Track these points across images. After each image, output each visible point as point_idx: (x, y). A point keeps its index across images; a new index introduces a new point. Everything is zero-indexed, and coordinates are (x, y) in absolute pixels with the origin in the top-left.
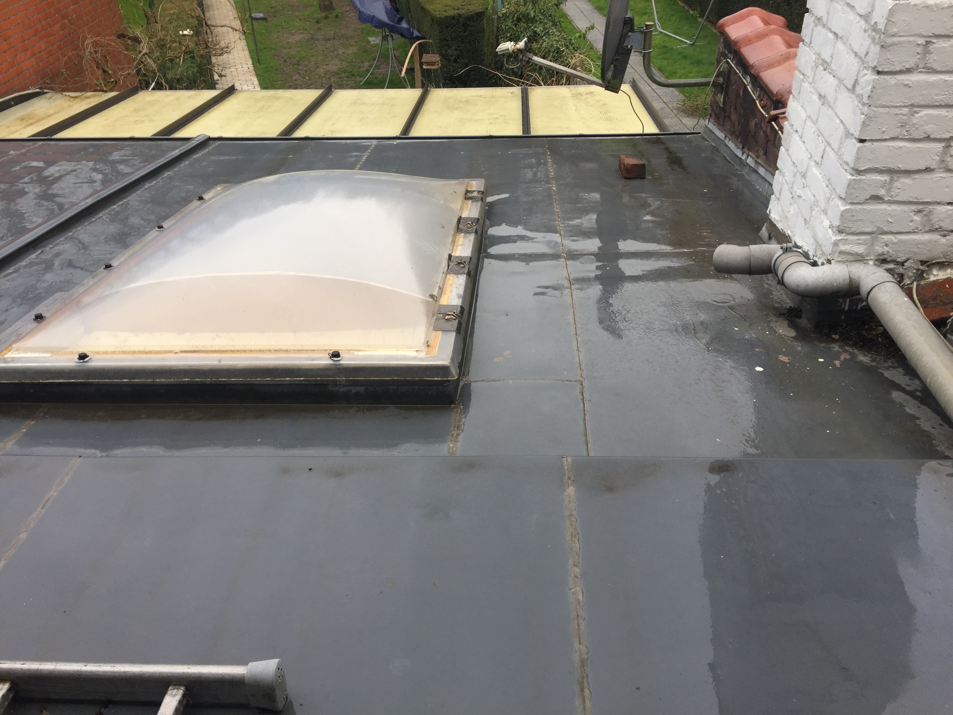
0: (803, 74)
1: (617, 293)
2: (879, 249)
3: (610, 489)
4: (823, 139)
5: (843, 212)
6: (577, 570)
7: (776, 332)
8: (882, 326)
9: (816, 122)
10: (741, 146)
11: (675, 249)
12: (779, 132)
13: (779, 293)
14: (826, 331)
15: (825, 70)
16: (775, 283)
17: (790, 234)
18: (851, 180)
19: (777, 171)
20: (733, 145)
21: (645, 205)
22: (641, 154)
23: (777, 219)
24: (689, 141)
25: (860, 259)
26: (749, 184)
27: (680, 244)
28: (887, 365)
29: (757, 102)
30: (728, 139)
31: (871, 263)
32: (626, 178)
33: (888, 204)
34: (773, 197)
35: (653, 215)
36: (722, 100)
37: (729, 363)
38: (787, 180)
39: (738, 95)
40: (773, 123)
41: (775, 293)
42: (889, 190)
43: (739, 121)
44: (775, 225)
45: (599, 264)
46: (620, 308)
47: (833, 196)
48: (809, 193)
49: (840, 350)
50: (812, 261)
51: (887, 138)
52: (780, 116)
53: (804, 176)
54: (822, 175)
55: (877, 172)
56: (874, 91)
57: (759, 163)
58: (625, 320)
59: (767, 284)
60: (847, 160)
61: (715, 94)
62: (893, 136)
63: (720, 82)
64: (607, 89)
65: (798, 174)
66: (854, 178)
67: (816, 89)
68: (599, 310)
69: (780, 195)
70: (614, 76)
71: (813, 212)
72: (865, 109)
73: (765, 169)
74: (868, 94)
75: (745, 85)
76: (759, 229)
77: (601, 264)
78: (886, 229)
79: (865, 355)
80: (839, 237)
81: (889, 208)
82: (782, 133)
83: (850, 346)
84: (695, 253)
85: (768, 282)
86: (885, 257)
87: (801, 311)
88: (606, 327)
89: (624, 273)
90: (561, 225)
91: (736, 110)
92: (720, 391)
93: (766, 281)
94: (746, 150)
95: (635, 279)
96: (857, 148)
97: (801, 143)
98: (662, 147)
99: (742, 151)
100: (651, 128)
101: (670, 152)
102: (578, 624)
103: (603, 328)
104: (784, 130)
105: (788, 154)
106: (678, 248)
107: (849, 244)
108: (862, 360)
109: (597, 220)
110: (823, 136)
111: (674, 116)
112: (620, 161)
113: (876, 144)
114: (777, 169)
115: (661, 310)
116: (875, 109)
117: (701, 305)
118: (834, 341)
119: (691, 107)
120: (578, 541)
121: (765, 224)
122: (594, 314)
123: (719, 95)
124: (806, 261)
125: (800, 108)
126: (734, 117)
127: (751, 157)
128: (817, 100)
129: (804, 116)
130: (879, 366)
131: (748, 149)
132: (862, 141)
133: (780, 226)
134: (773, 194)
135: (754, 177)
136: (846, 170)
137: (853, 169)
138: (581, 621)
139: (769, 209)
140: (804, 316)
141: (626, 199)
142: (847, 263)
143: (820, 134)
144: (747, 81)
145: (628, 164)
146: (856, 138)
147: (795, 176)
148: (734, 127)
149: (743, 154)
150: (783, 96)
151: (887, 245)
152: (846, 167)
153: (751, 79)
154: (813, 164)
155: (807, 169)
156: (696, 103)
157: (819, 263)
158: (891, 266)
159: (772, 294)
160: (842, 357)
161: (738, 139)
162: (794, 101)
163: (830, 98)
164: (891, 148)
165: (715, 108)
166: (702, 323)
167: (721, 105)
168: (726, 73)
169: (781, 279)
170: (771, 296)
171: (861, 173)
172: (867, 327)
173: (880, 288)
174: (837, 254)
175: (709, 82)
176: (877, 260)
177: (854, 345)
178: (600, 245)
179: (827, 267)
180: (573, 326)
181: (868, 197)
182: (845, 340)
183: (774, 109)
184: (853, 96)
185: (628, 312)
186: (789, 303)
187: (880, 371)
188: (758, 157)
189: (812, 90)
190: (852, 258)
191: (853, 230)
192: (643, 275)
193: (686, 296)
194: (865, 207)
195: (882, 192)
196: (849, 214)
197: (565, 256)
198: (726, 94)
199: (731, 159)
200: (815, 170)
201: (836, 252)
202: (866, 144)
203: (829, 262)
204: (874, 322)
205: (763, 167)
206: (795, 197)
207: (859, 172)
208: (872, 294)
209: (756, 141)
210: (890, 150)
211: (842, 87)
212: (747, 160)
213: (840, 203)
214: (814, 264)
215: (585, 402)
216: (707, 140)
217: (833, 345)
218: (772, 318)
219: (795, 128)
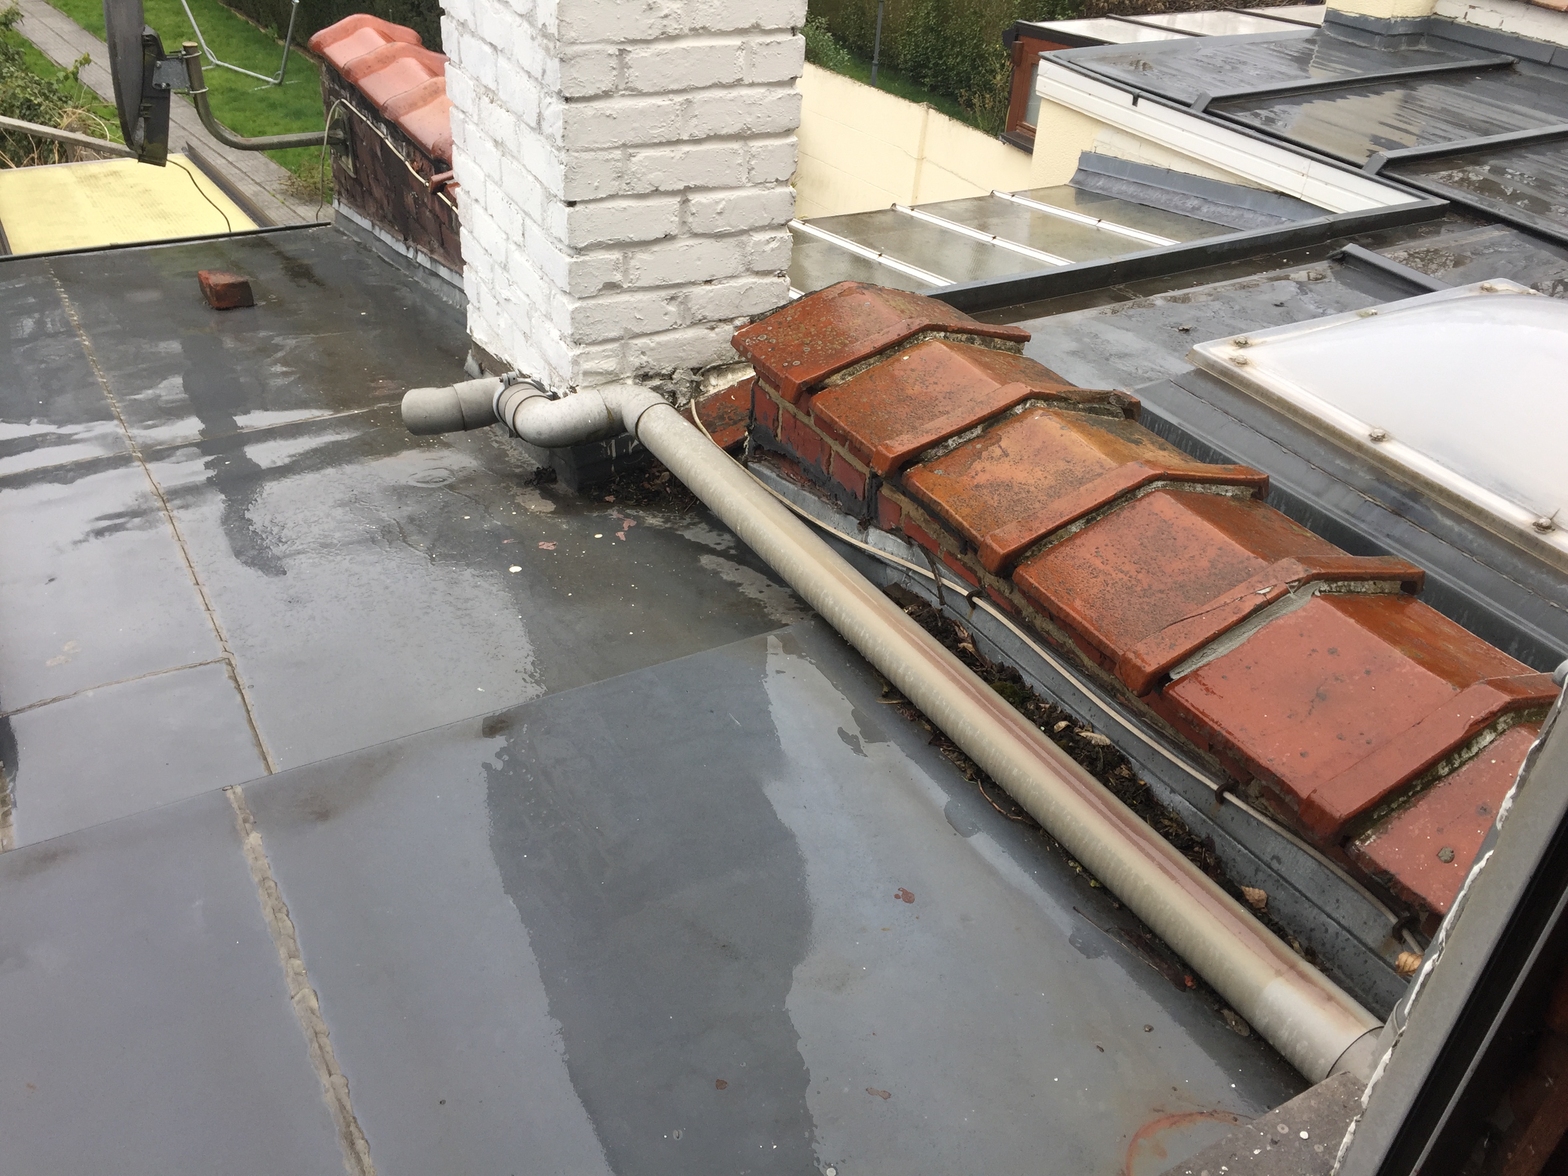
0: (463, 112)
1: (256, 500)
2: (636, 360)
3: (323, 815)
4: (517, 207)
5: (573, 312)
6: (297, 962)
7: (526, 510)
8: (667, 470)
9: (500, 183)
10: (401, 238)
11: (338, 412)
12: (454, 208)
13: (516, 452)
14: (595, 494)
15: (492, 102)
16: (507, 436)
17: (509, 360)
18: (571, 265)
19: (465, 267)
20: (390, 236)
21: (266, 350)
22: (235, 267)
23: (485, 339)
24: (314, 238)
25: (613, 379)
26: (429, 295)
27: (345, 404)
28: (685, 523)
29: (407, 163)
30: (377, 228)
31: (630, 382)
32: (219, 309)
33: (631, 294)
34: (469, 307)
35: (285, 363)
36: (351, 166)
37: (468, 573)
38: (483, 277)
39: (374, 156)
40: (439, 194)
41: (511, 452)
42: (626, 272)
43: (387, 196)
44: (484, 350)
45: (210, 458)
46: (267, 524)
47: (553, 292)
48: (519, 292)
49: (621, 516)
50: (550, 393)
51: (604, 196)
52: (449, 182)
53: (505, 268)
54: (531, 262)
55: (603, 248)
56: (568, 128)
57: (436, 261)
58: (281, 541)
59: (497, 442)
60: (558, 235)
61: (337, 159)
62: (611, 193)
63: (339, 136)
64: (141, 159)
65: (496, 266)
66: (574, 260)
67: (487, 133)
68: (229, 533)
69: (479, 302)
70: (149, 136)
71: (533, 320)
72: (563, 155)
73: (449, 268)
74: (561, 134)
75: (382, 140)
76: (463, 361)
77: (212, 457)
78: (637, 330)
79: (655, 516)
80: (578, 351)
81: (632, 299)
82: (457, 207)
83: (633, 507)
84: (373, 414)
85: (497, 438)
86: (646, 370)
87: (554, 471)
88: (249, 561)
89: (258, 466)
90: (117, 405)
91: (378, 180)
92: (466, 615)
93: (494, 438)
94: (410, 242)
95: (280, 472)
96: (566, 216)
97: (489, 218)
98: (271, 252)
99: (405, 244)
100: (243, 223)
101: (287, 258)
102: (320, 1047)
103: (246, 563)
104: (458, 201)
105: (474, 238)
106: (342, 411)
107: (593, 359)
108: (652, 524)
109: (186, 387)
110: (517, 204)
111: (281, 204)
112: (201, 282)
113: (591, 206)
114: (465, 263)
115: (339, 512)
116: (576, 154)
117: (400, 493)
118: (610, 505)
119: (305, 188)
120: (287, 916)
121: (470, 351)
122: (222, 542)
123: (344, 159)
124: (542, 394)
125: (472, 164)
126: (378, 192)
127: (422, 252)
128: (494, 150)
129: (481, 176)
130: (676, 526)
131: (414, 241)
132: (571, 204)
133: (491, 350)
134: (468, 302)
135: (435, 284)
136: (560, 250)
137: (569, 246)
138: (324, 1040)
139: (468, 327)
140: (559, 478)
141: (229, 343)
142: (598, 388)
143: (511, 200)
144: (382, 131)
145: (217, 285)
146: (561, 200)
147: (492, 270)
148: (382, 208)
149: (408, 249)
150: (443, 152)
151: (643, 353)
152: (560, 246)
153: (387, 128)
154: (513, 247)
155: (507, 258)
156: (312, 181)
157: (560, 394)
158: (657, 382)
159: (507, 456)
160: (626, 525)
161: (393, 227)
162: (460, 155)
163: (511, 144)
164: (613, 211)
165: (343, 181)
166: (411, 520)
167: (352, 175)
168: (346, 122)
169: (512, 428)
170: (507, 459)
171: (582, 252)
172: (647, 475)
173: (649, 415)
174: (581, 377)
175: (322, 139)
176: (636, 377)
177: (638, 505)
178: (202, 426)
179: (572, 397)
180: (188, 571)
181: (601, 286)
182: (623, 501)
183: (437, 172)
184: (541, 138)
185: (283, 527)
186: (535, 464)
187: (679, 533)
188: (432, 251)
189: (482, 134)
190: (602, 379)
191: (593, 337)
192: (294, 462)
193: (375, 483)
194: (600, 302)
195: (617, 277)
196: (581, 315)
197: (140, 455)
198: (356, 157)
199: (393, 260)
200: (517, 257)
201: (578, 374)
202: (578, 208)
203: (573, 390)
204: (655, 467)
205: (444, 266)
206: (502, 302)
207: (579, 251)
208: (641, 424)
209: (423, 227)
210: (613, 214)
211: (523, 126)
212: (416, 258)
213: (565, 299)
214: (554, 397)
215: (243, 691)
216: (345, 235)
217: (610, 511)
218: (515, 490)
219: (473, 195)
